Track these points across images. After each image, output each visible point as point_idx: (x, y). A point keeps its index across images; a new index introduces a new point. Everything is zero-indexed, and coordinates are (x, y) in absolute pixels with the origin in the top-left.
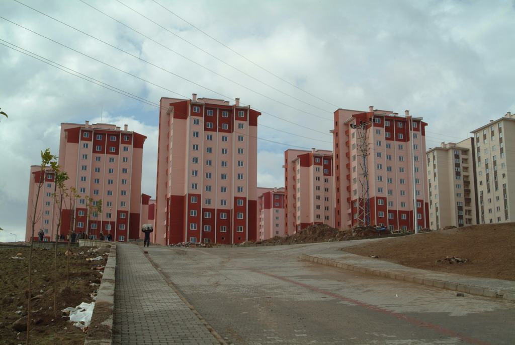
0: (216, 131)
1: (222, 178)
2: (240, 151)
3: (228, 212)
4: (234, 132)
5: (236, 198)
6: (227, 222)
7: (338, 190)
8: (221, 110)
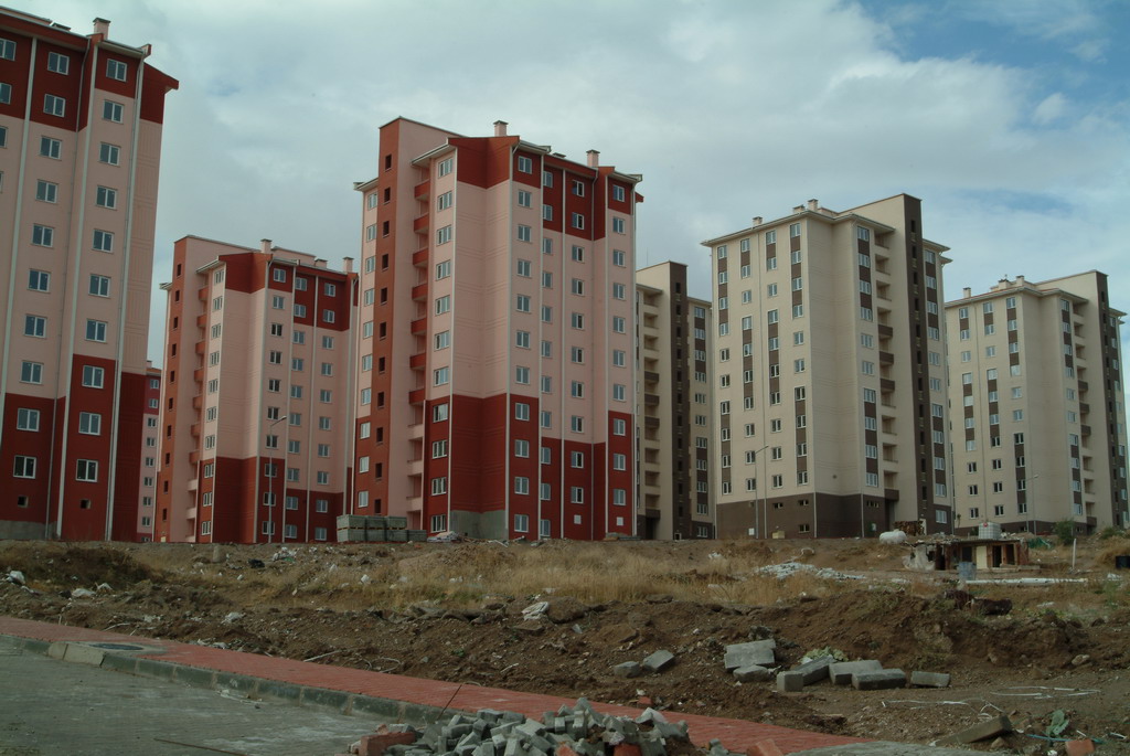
0: (23, 116)
1: (33, 284)
2: (104, 197)
3: (48, 407)
4: (88, 129)
5: (80, 362)
6: (42, 445)
7: (382, 364)
8: (44, 48)
